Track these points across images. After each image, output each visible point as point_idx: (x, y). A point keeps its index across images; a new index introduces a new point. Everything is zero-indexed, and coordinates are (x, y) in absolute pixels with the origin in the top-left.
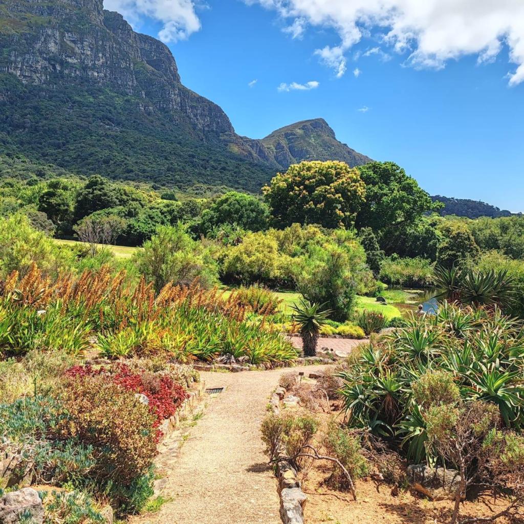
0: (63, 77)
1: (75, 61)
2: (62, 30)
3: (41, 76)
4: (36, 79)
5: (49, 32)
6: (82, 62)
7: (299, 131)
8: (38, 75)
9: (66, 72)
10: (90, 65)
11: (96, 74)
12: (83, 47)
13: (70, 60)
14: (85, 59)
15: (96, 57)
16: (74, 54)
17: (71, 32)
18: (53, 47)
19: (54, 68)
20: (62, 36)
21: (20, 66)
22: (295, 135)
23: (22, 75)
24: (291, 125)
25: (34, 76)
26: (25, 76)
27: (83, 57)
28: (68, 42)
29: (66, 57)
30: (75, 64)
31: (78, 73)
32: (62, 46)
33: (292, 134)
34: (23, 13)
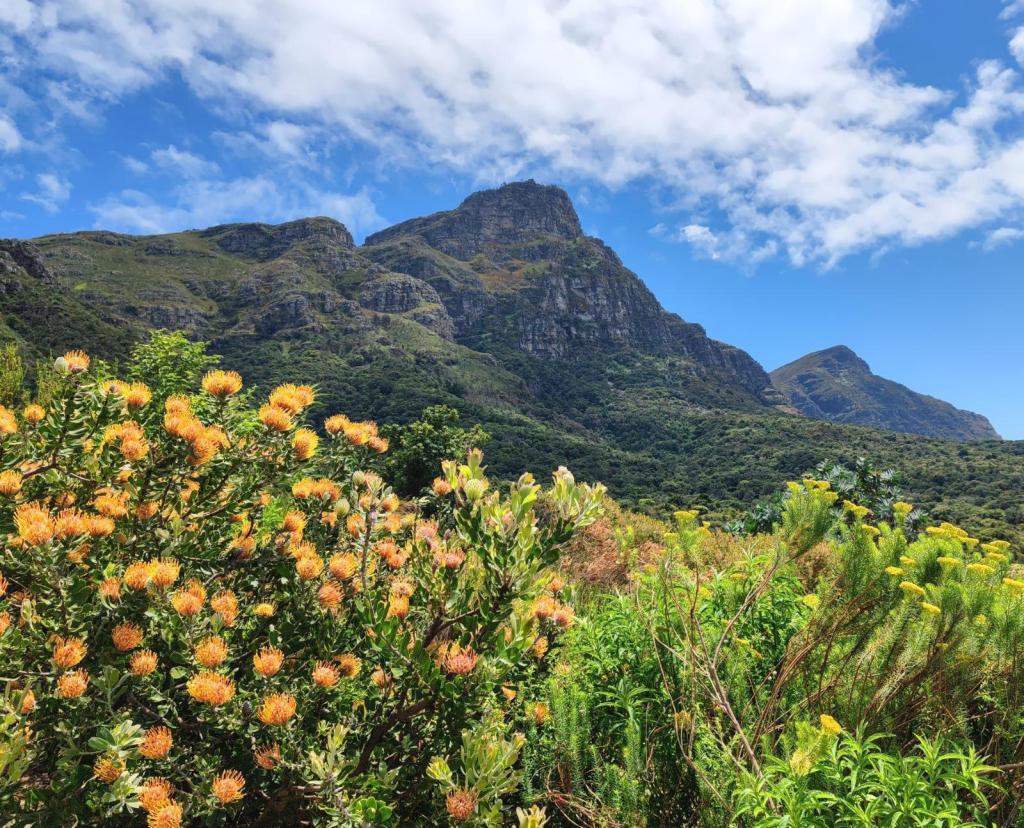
0: (582, 344)
1: (590, 318)
2: (566, 276)
3: (558, 347)
4: (553, 352)
5: (554, 282)
6: (598, 318)
7: (819, 370)
8: (555, 346)
9: (584, 335)
10: (609, 319)
11: (618, 332)
12: (596, 296)
13: (583, 318)
14: (601, 312)
15: (615, 306)
16: (587, 309)
17: (579, 276)
18: (561, 303)
19: (569, 333)
20: (568, 284)
21: (531, 337)
22: (815, 377)
23: (534, 349)
24: (802, 358)
25: (550, 349)
26: (539, 351)
27: (598, 310)
28: (577, 292)
29: (577, 313)
30: (590, 322)
31: (597, 334)
32: (570, 300)
33: (809, 376)
34: (509, 262)
